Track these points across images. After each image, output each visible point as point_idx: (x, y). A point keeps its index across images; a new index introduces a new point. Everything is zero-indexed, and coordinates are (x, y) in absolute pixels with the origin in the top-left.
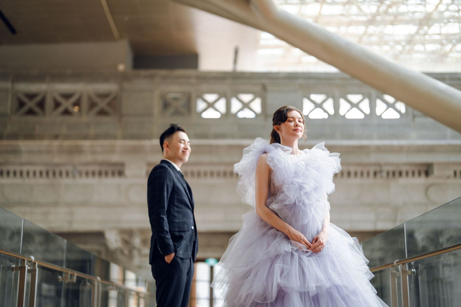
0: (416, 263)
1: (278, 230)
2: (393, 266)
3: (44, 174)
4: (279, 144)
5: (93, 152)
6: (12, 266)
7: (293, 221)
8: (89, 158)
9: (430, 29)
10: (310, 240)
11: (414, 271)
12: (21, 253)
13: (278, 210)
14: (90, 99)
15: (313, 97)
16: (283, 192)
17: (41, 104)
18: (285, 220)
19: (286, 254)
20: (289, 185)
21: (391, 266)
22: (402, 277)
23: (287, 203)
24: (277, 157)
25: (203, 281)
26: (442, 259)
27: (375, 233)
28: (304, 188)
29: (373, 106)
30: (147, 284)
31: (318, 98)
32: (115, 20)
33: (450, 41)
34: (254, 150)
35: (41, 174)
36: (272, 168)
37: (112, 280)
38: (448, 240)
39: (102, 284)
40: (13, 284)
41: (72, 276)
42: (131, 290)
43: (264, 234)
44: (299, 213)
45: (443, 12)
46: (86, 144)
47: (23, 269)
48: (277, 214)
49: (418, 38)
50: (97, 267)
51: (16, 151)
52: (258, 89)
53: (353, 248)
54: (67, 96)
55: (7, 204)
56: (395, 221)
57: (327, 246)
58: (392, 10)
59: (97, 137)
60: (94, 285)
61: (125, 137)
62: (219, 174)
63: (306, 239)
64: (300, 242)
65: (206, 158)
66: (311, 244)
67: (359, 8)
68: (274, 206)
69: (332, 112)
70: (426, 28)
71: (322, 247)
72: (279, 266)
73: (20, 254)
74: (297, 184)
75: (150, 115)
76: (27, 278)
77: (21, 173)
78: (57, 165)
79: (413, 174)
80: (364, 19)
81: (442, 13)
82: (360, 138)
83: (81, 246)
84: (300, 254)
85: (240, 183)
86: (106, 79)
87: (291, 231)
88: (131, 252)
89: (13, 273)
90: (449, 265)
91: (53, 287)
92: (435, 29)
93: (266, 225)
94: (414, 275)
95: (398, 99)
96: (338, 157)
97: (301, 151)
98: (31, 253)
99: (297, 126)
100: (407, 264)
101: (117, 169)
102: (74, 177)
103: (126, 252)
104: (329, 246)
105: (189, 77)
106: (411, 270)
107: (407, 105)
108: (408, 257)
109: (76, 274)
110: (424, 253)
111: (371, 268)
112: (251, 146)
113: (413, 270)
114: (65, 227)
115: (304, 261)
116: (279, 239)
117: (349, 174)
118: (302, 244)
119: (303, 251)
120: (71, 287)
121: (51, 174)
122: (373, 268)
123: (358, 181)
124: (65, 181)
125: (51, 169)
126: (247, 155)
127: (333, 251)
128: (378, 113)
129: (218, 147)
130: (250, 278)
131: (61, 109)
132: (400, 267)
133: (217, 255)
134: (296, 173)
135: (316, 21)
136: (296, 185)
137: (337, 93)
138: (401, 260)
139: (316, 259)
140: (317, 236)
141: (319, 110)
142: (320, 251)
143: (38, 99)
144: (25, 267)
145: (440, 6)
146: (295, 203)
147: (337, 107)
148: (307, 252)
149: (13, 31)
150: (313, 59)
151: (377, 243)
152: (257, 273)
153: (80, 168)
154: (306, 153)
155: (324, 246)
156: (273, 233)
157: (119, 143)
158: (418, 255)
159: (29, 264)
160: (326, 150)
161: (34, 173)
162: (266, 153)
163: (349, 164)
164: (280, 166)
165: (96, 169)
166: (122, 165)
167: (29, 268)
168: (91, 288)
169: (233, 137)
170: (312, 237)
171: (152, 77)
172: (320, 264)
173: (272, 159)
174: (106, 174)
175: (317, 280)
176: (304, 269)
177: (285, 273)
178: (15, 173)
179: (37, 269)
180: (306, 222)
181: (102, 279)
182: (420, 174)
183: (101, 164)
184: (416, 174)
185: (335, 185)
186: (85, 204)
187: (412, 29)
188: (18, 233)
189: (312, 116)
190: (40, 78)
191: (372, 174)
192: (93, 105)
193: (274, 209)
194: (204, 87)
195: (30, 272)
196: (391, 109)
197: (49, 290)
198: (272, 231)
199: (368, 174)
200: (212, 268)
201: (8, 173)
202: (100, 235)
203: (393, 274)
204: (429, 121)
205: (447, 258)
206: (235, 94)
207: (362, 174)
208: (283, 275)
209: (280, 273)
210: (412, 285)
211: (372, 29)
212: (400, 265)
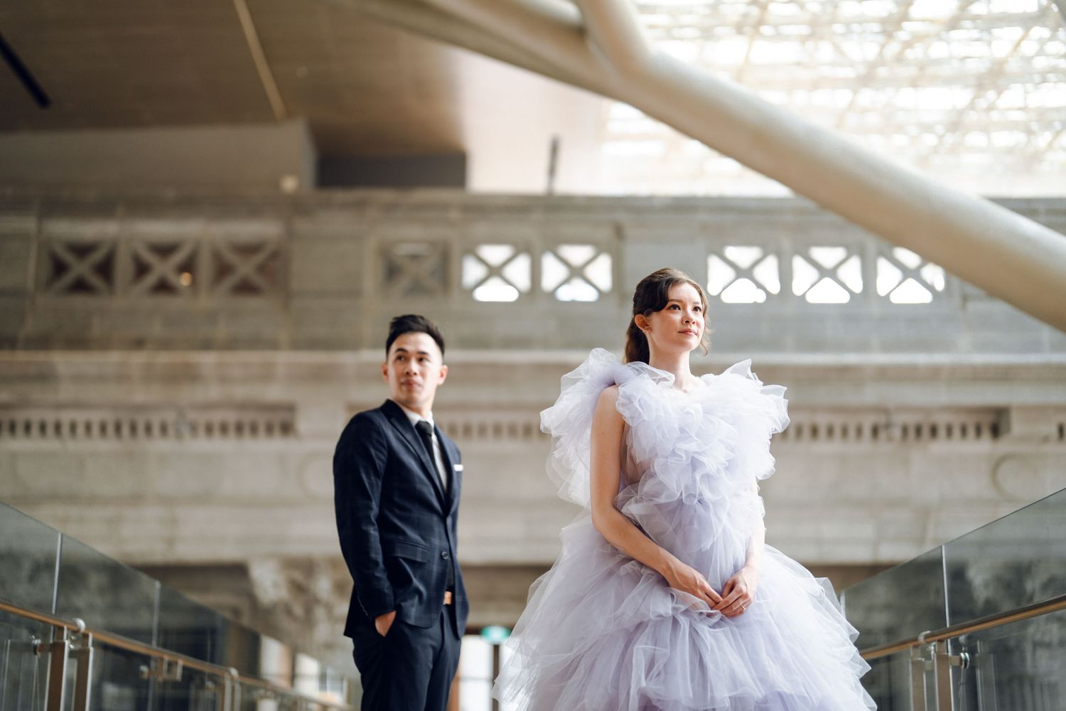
0: (969, 638)
1: (641, 565)
2: (916, 647)
3: (111, 430)
4: (644, 365)
5: (224, 380)
6: (33, 642)
7: (679, 543)
8: (213, 392)
9: (1002, 95)
10: (716, 588)
11: (966, 657)
12: (53, 612)
13: (642, 517)
14: (217, 256)
15: (732, 252)
16: (653, 475)
17: (105, 269)
18: (658, 540)
19: (662, 621)
20: (667, 458)
21: (911, 645)
22: (938, 672)
23: (662, 500)
24: (639, 397)
25: (475, 679)
26: (1031, 630)
27: (873, 570)
28: (702, 464)
29: (869, 275)
30: (345, 685)
31: (742, 255)
32: (275, 77)
33: (1047, 125)
34: (588, 377)
35: (103, 428)
36: (629, 422)
37: (265, 677)
38: (1045, 587)
39: (242, 684)
40: (36, 683)
41: (171, 665)
42: (308, 700)
43: (610, 573)
44: (691, 523)
45: (1032, 58)
46: (207, 359)
47: (58, 648)
48: (640, 528)
49: (972, 117)
50: (231, 646)
51: (45, 377)
52: (605, 234)
53: (821, 602)
54: (164, 250)
55: (24, 500)
56: (921, 541)
57: (757, 601)
58: (914, 53)
59: (232, 344)
60: (222, 688)
61: (297, 345)
62: (513, 431)
63: (707, 585)
64: (695, 593)
65: (484, 394)
66: (719, 596)
67: (838, 49)
68: (633, 509)
69: (775, 288)
70: (991, 94)
71: (745, 603)
72: (645, 651)
73: (51, 614)
74: (684, 456)
75: (355, 293)
76: (67, 671)
77: (58, 428)
78: (141, 408)
79: (964, 431)
80: (850, 73)
81: (1028, 60)
82: (839, 347)
83: (195, 598)
84: (695, 620)
85: (557, 454)
86: (254, 210)
87: (673, 567)
88: (309, 610)
89: (36, 657)
90: (1048, 646)
91: (128, 692)
92: (1013, 96)
93: (615, 551)
94: (965, 667)
95: (927, 258)
96: (783, 394)
97: (697, 379)
98: (78, 613)
99: (687, 322)
100: (949, 641)
101: (278, 418)
102: (179, 435)
103: (298, 610)
104: (762, 601)
105: (444, 207)
106: (959, 654)
107: (950, 270)
108: (951, 624)
109: (182, 661)
110: (989, 616)
111: (864, 651)
112: (581, 368)
113: (962, 655)
114: (158, 553)
115: (702, 635)
116: (645, 585)
117: (815, 431)
118: (699, 597)
119: (701, 613)
120: (170, 692)
121: (126, 430)
122: (869, 650)
123: (835, 446)
124: (159, 445)
125: (126, 419)
126: (570, 389)
127: (771, 613)
128: (882, 290)
129: (511, 368)
130: (577, 677)
131: (151, 280)
132: (933, 648)
133: (507, 618)
134: (682, 430)
135: (739, 79)
136: (681, 457)
137: (786, 244)
138: (936, 631)
139: (731, 630)
140: (732, 578)
141: (744, 282)
142: (741, 612)
143: (98, 256)
144: (63, 645)
145: (1024, 44)
146: (680, 502)
147: (785, 276)
148: (709, 615)
149: (42, 99)
150: (730, 165)
151: (881, 591)
152: (592, 666)
153: (192, 416)
154: (707, 383)
155: (749, 600)
156: (630, 571)
157: (284, 358)
158: (975, 620)
159: (73, 638)
160: (755, 379)
161: (88, 427)
162: (614, 384)
163: (814, 409)
164: (646, 418)
165: (231, 417)
166: (291, 408)
167: (72, 647)
168: (215, 695)
169: (546, 344)
170: (722, 583)
171: (360, 206)
172: (743, 646)
173: (630, 399)
174: (254, 429)
175: (735, 681)
176: (703, 657)
177: (659, 666)
178: (43, 428)
179: (92, 649)
180: (707, 545)
181: (240, 674)
182: (978, 431)
183: (243, 406)
184: (971, 432)
185: (774, 459)
186: (204, 499)
187: (960, 97)
188: (49, 566)
189: (728, 298)
190: (103, 208)
191: (867, 432)
192: (223, 270)
193: (632, 515)
194: (480, 229)
195: (76, 657)
196: (911, 282)
197: (120, 699)
198: (629, 566)
199: (859, 431)
200: (496, 649)
201: (28, 427)
202: (237, 571)
203: (917, 665)
204: (1000, 308)
205: (1044, 628)
206: (552, 246)
207: (845, 431)
208: (655, 671)
209: (645, 666)
210: (962, 690)
211: (867, 97)
212: (934, 643)
